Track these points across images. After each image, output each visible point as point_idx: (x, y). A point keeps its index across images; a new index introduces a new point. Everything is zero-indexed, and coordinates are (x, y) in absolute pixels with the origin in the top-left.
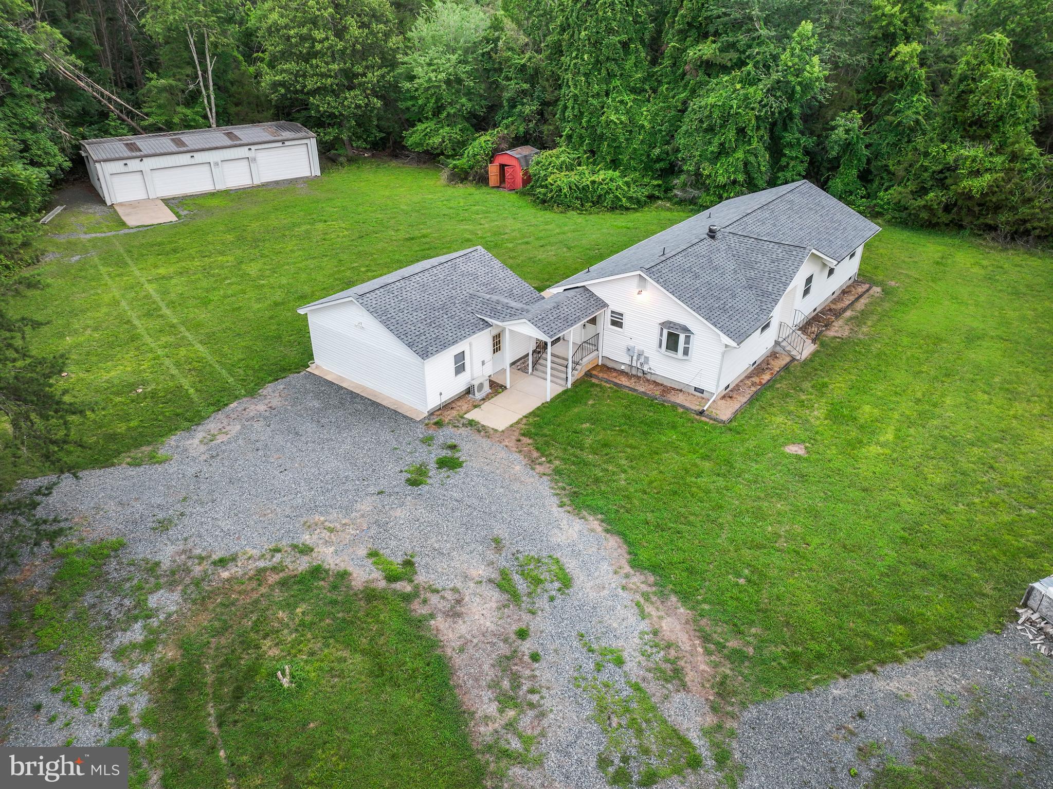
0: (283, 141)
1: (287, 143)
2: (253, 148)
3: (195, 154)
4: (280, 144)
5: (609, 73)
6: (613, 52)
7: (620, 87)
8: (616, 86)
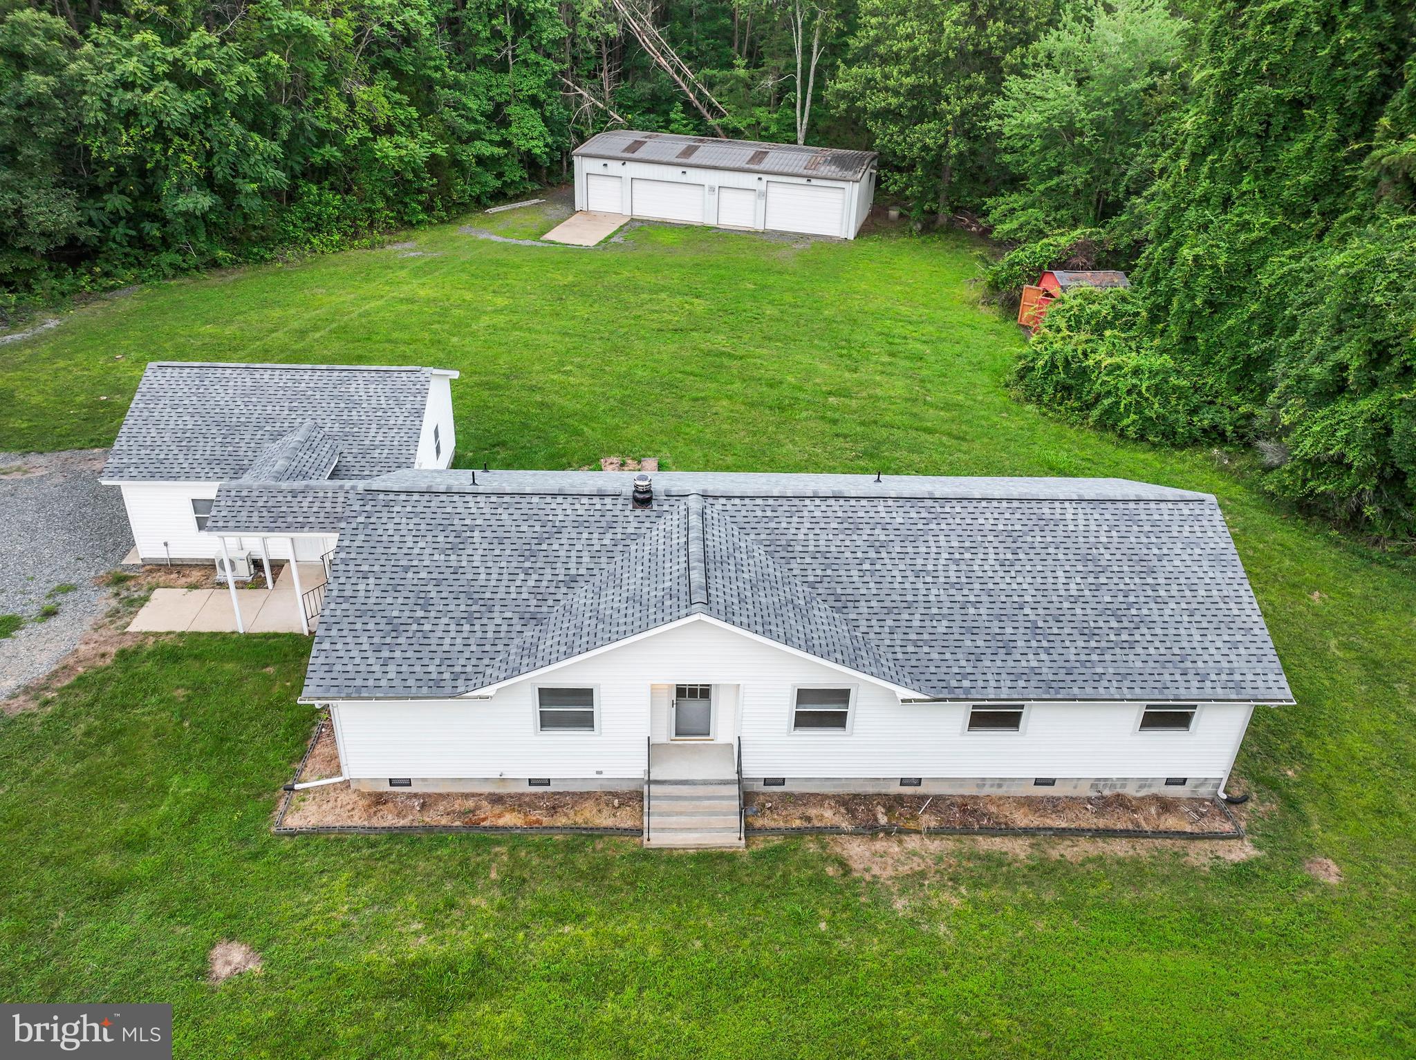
0: (809, 178)
1: (814, 182)
2: (765, 178)
3: (688, 170)
4: (804, 181)
5: (1240, 161)
6: (1251, 119)
7: (1257, 196)
8: (1249, 192)
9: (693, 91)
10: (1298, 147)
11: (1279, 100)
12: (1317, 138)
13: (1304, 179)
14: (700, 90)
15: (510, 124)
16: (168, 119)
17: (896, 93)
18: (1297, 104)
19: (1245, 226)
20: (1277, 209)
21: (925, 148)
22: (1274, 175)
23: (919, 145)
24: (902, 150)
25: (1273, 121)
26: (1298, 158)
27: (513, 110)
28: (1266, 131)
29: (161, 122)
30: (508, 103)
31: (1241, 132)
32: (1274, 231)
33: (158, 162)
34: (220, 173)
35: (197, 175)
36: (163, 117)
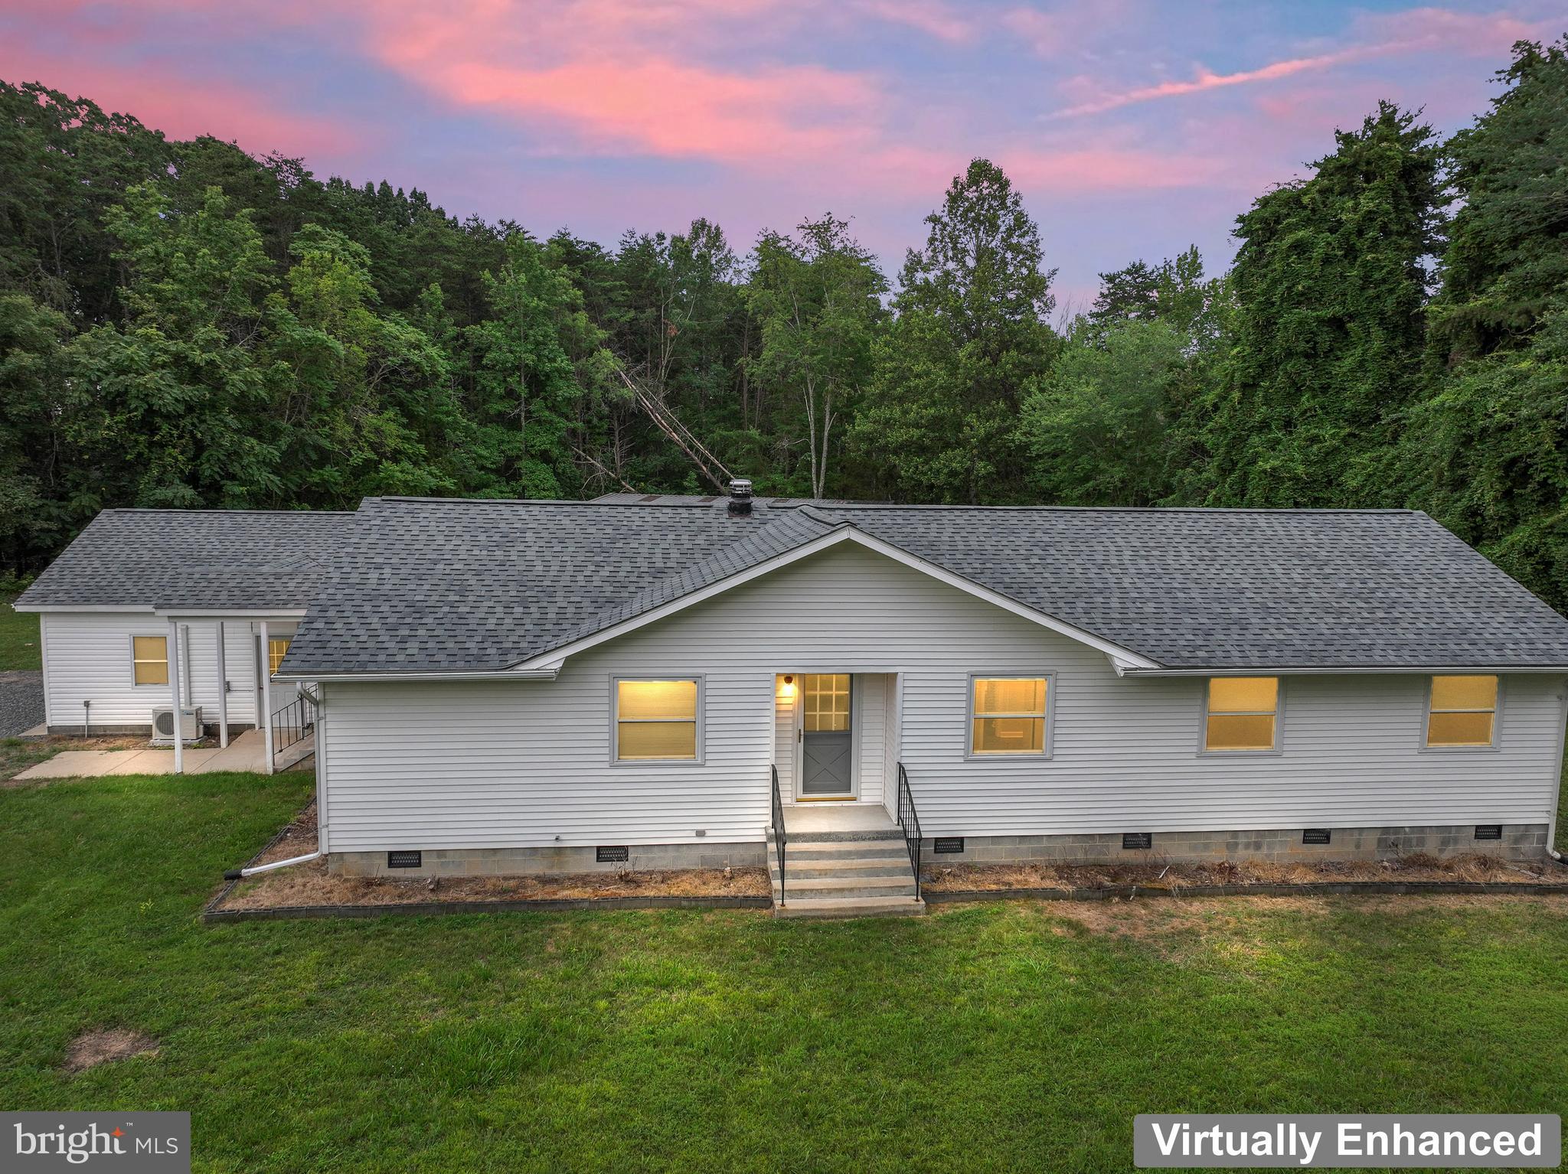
5: (1294, 383)
6: (1297, 340)
7: (1320, 412)
8: (1310, 409)
9: (705, 463)
10: (1348, 362)
11: (1320, 321)
12: (1365, 352)
13: (1363, 388)
14: (713, 463)
15: (520, 476)
16: (161, 402)
17: (917, 426)
18: (1337, 324)
19: (1314, 440)
20: (1341, 423)
21: (953, 473)
22: (1331, 391)
23: (946, 471)
24: (929, 480)
25: (1319, 339)
26: (1352, 371)
27: (524, 464)
28: (1314, 348)
29: (151, 406)
30: (519, 458)
31: (1290, 354)
32: (1344, 441)
33: (140, 455)
34: (206, 470)
35: (182, 471)
36: (154, 401)
